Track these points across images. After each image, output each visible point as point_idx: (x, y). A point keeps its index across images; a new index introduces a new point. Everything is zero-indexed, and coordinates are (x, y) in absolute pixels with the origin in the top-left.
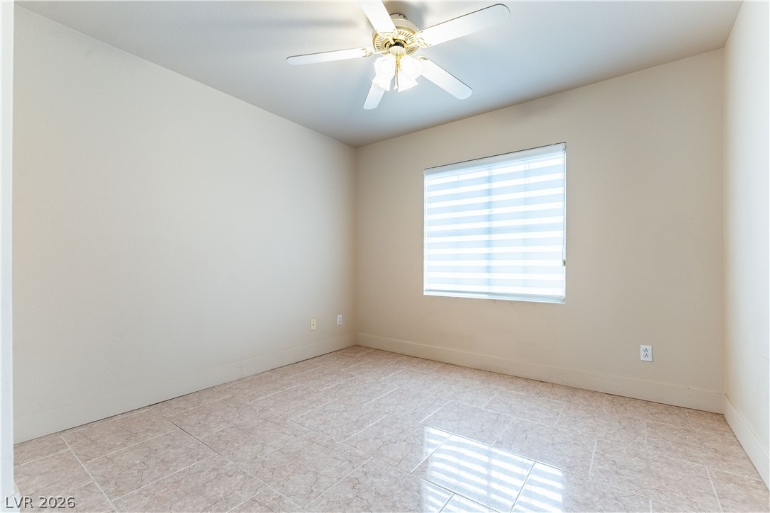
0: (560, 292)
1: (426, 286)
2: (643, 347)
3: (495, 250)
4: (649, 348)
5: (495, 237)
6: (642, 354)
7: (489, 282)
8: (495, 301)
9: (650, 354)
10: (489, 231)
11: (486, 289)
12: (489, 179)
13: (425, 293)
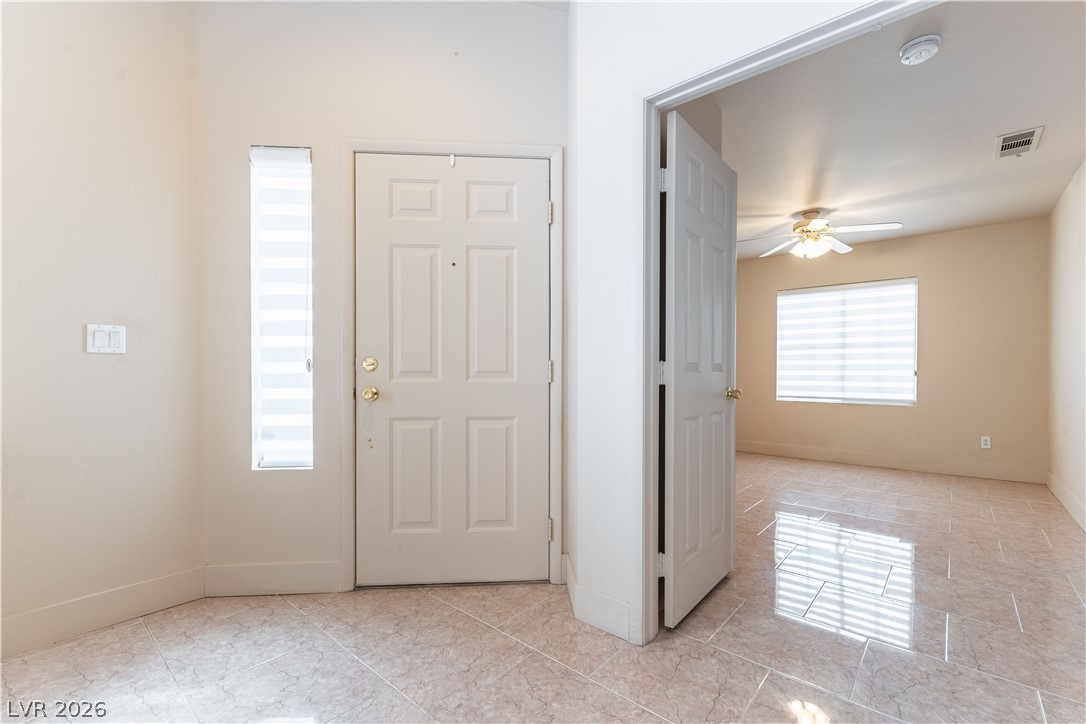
0: (911, 396)
1: (779, 393)
2: (983, 438)
3: (848, 362)
4: (988, 438)
5: (848, 351)
6: (983, 443)
7: (843, 389)
8: (850, 405)
9: (989, 443)
10: (843, 346)
11: (840, 395)
12: (843, 302)
13: (777, 399)
